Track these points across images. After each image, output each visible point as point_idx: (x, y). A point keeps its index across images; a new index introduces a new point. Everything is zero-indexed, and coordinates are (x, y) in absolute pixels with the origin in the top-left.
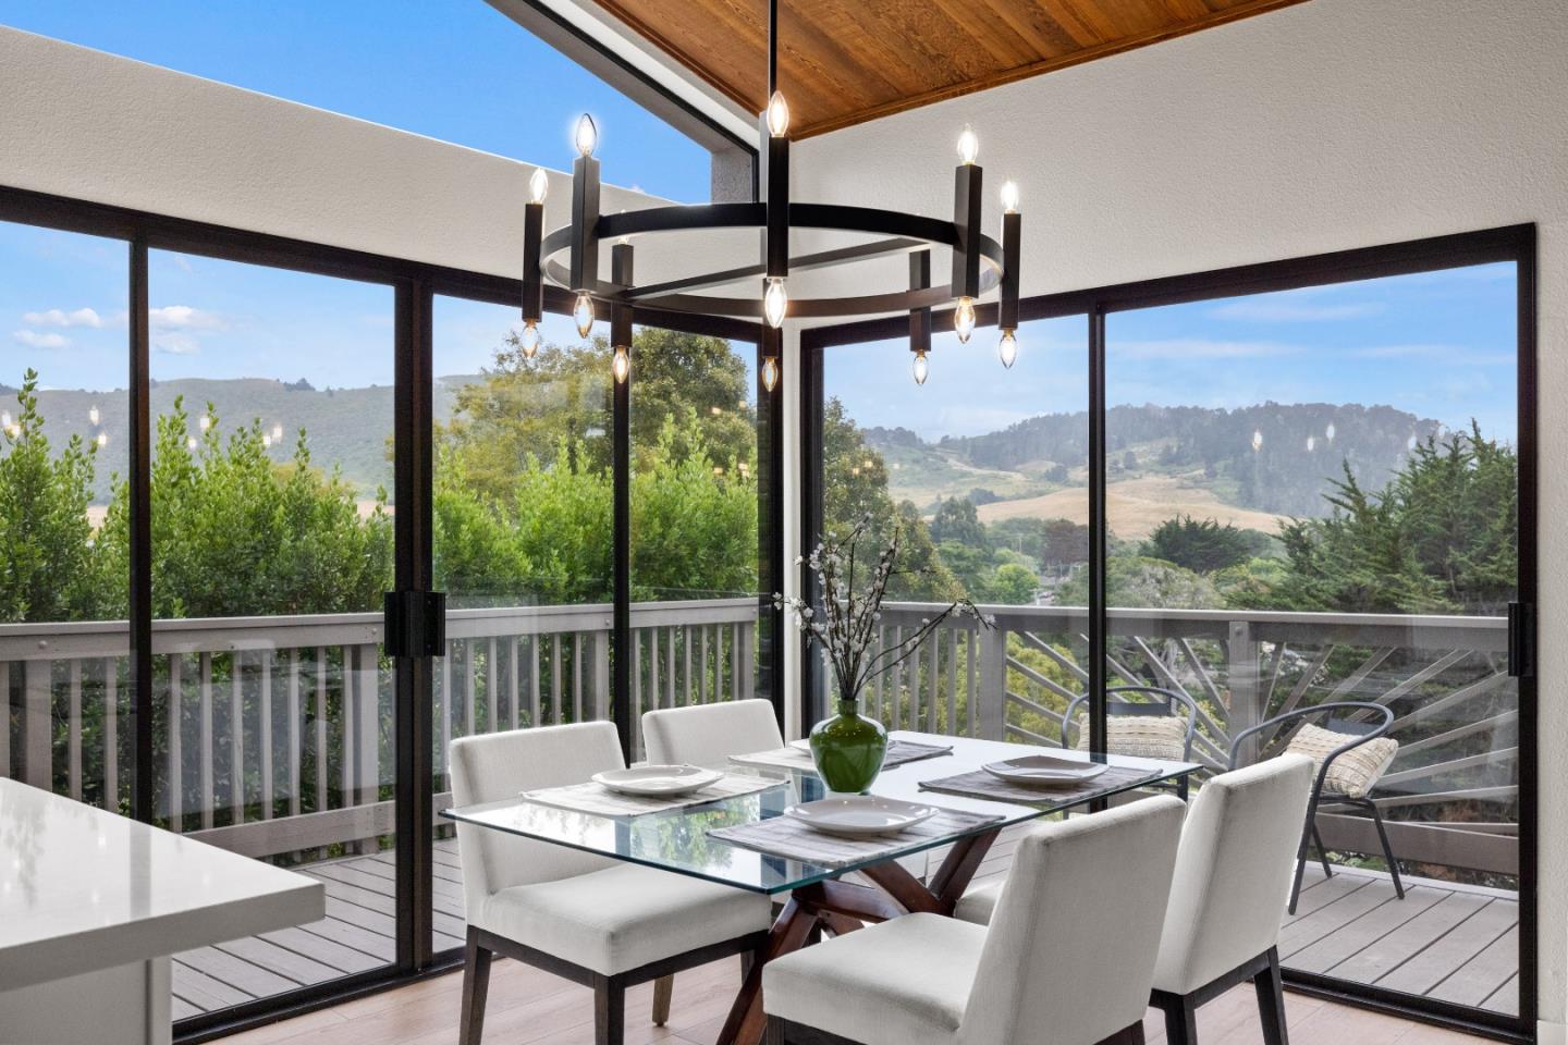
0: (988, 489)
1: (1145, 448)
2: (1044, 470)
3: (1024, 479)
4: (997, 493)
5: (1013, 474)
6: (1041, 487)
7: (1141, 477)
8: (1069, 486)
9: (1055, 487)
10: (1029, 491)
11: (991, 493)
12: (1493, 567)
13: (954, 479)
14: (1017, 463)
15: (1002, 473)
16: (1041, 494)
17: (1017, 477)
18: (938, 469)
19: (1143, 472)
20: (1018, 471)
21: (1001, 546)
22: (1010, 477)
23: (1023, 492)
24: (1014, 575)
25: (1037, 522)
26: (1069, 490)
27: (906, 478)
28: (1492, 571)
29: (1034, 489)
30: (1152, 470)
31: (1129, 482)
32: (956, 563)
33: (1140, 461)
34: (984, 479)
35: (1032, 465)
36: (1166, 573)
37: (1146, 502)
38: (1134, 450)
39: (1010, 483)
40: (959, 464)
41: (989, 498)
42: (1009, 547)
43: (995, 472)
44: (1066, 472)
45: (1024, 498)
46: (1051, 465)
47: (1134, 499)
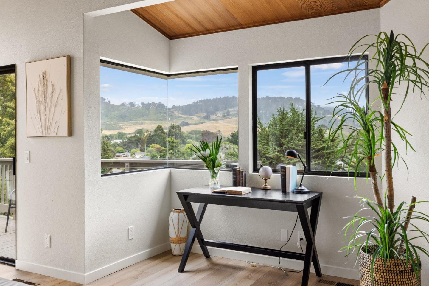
0: (187, 121)
1: (232, 109)
2: (203, 116)
3: (197, 118)
4: (189, 123)
5: (193, 117)
6: (202, 121)
7: (231, 118)
8: (211, 120)
9: (206, 121)
10: (199, 122)
11: (187, 123)
12: (292, 144)
13: (176, 118)
14: (195, 114)
15: (191, 117)
16: (202, 123)
17: (195, 118)
18: (172, 115)
19: (232, 116)
20: (196, 116)
21: (189, 139)
22: (193, 118)
23: (197, 122)
24: (190, 147)
25: (200, 131)
26: (210, 122)
27: (162, 118)
28: (292, 145)
29: (200, 121)
30: (234, 116)
31: (228, 119)
32: (172, 144)
33: (231, 113)
34: (185, 118)
35: (199, 114)
36: (229, 146)
37: (233, 125)
38: (229, 110)
39: (193, 120)
40: (178, 114)
41: (187, 124)
42: (192, 139)
43: (189, 116)
44: (210, 116)
45: (197, 124)
46: (206, 114)
47: (230, 124)
